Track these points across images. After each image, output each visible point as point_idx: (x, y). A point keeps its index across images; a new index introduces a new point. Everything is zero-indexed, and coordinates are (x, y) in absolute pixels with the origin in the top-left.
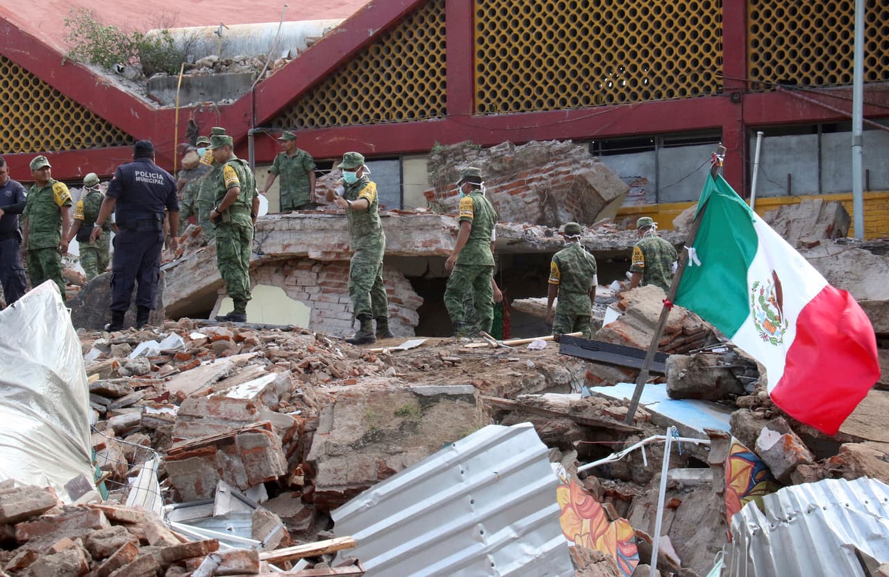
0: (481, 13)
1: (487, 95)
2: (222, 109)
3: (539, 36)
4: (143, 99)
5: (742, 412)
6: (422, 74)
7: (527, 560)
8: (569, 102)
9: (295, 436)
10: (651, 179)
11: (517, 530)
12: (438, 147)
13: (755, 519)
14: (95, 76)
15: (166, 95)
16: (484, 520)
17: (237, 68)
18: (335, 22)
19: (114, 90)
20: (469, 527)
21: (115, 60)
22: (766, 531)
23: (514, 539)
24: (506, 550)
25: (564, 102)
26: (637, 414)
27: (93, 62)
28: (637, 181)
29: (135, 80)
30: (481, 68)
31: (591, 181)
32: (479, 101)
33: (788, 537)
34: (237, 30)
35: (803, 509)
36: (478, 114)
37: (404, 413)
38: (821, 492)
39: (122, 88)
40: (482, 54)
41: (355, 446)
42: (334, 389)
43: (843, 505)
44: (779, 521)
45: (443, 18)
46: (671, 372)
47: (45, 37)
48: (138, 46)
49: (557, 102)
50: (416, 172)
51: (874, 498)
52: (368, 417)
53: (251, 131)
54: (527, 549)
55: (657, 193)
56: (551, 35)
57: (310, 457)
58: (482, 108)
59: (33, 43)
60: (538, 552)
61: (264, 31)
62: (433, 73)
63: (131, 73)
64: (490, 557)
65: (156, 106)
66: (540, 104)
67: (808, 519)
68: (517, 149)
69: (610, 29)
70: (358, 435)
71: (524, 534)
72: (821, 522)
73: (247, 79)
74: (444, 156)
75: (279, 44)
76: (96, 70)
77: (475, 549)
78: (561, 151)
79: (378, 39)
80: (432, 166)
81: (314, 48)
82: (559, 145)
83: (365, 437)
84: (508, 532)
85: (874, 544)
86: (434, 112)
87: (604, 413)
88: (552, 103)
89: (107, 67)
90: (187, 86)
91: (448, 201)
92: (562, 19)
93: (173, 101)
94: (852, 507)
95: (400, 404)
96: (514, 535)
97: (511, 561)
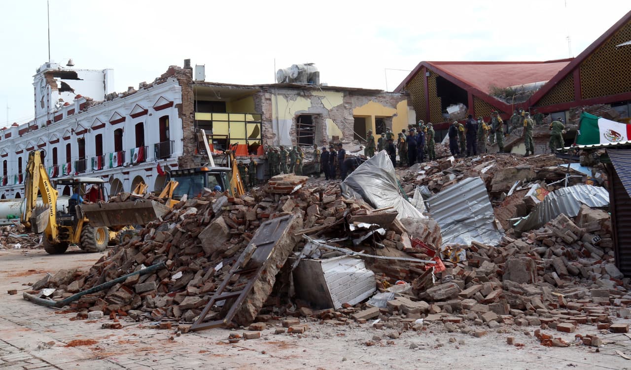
0: (582, 76)
1: (585, 95)
2: (523, 103)
3: (596, 80)
4: (506, 103)
5: (594, 169)
6: (568, 91)
7: (480, 208)
8: (605, 95)
9: (489, 179)
10: (627, 111)
11: (477, 201)
12: (571, 108)
13: (552, 196)
14: (495, 99)
15: (510, 101)
16: (468, 199)
17: (526, 94)
18: (547, 81)
19: (499, 101)
20: (464, 202)
21: (500, 95)
22: (556, 199)
23: (476, 204)
24: (474, 206)
25: (603, 95)
26: (570, 171)
27: (495, 96)
28: (624, 112)
29: (504, 99)
30: (583, 88)
31: (609, 113)
32: (583, 96)
33: (562, 200)
34: (527, 85)
35: (566, 193)
36: (583, 99)
37: (514, 173)
38: (573, 189)
39: (501, 101)
40: (582, 85)
41: (501, 181)
42: (511, 167)
43: (579, 191)
44: (559, 196)
45: (573, 78)
46: (581, 160)
47: (484, 91)
48: (505, 91)
49: (602, 95)
50: (568, 114)
51: (588, 189)
52: (505, 174)
53: (529, 108)
54: (480, 206)
55: (629, 114)
56: (599, 79)
57: (491, 184)
58: (584, 98)
59: (481, 93)
60: (483, 206)
61: (533, 84)
62: (571, 91)
63: (503, 97)
64: (470, 208)
65: (508, 104)
66: (598, 96)
67: (568, 195)
68: (590, 107)
69: (614, 76)
70: (502, 179)
71: (479, 202)
72: (572, 196)
73: (528, 96)
74: (573, 110)
75: (535, 87)
76: (495, 97)
77: (466, 206)
78: (601, 106)
79: (557, 84)
80: (570, 113)
81: (543, 87)
82: (601, 105)
83: (504, 179)
84: (475, 202)
85: (587, 200)
86: (572, 100)
87: (562, 171)
88: (600, 95)
89: (498, 96)
90: (515, 99)
91: (574, 120)
92: (602, 75)
93: (512, 103)
94: (581, 192)
95: (513, 171)
96: (476, 202)
97: (476, 208)
